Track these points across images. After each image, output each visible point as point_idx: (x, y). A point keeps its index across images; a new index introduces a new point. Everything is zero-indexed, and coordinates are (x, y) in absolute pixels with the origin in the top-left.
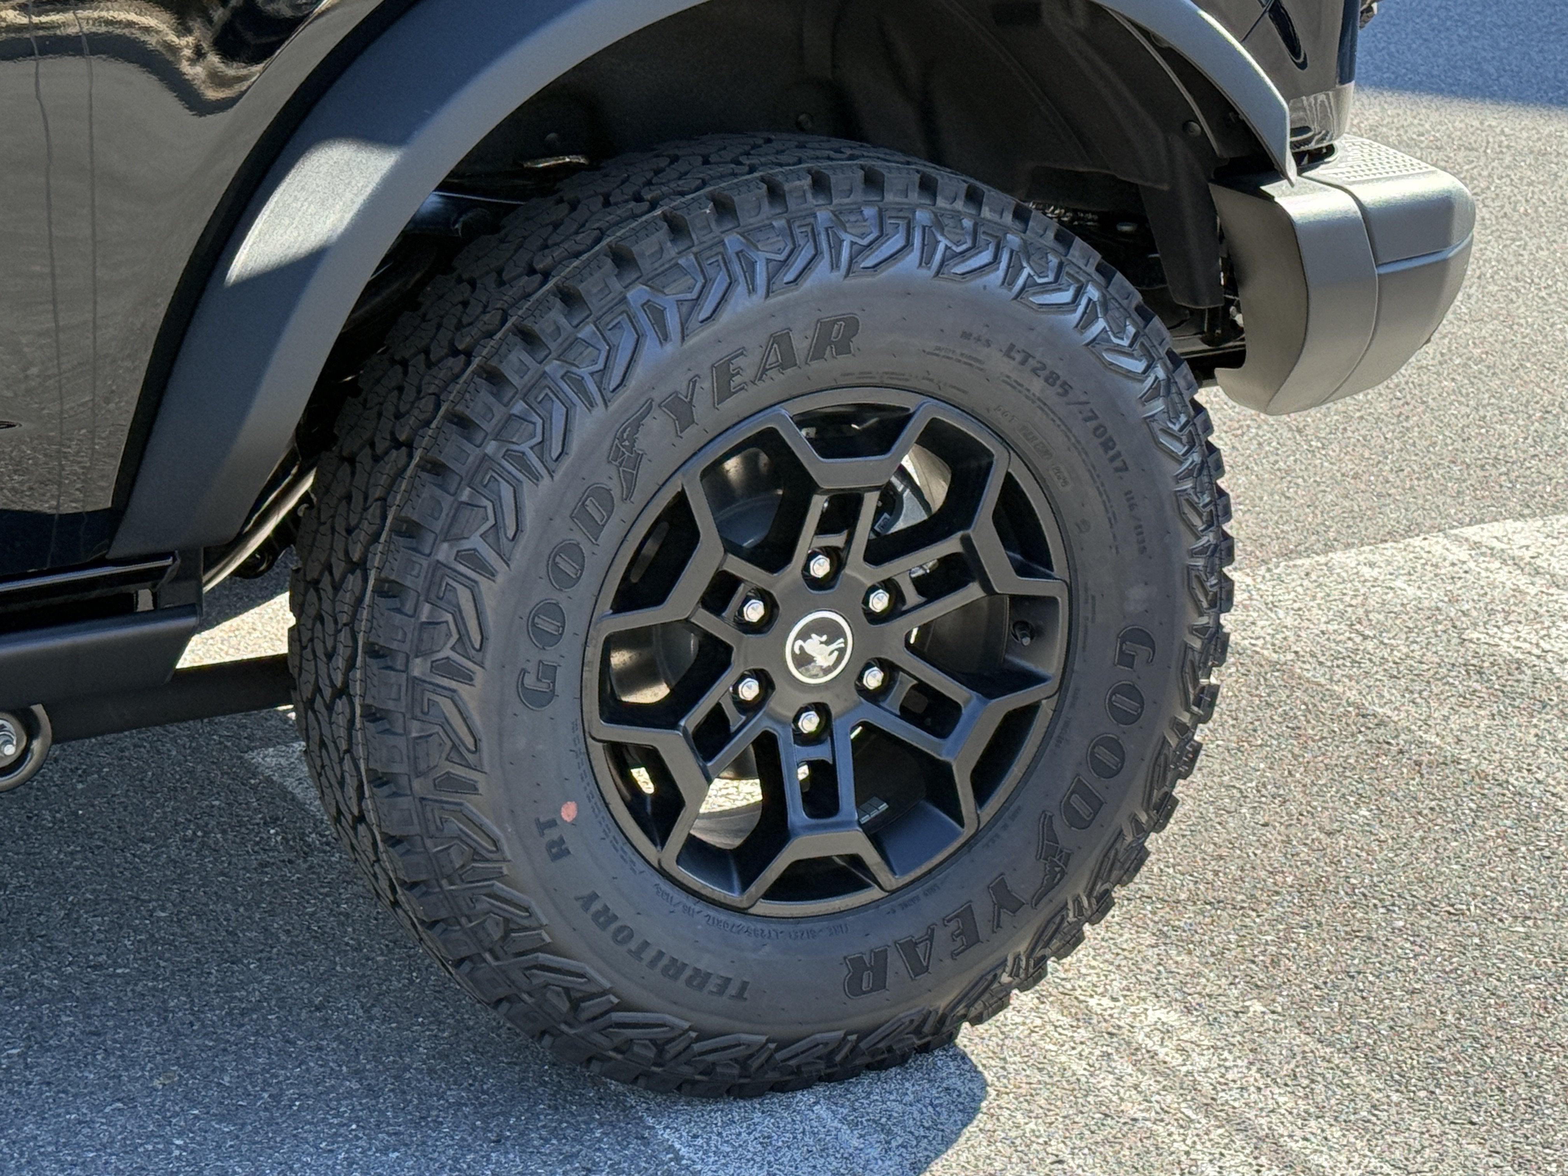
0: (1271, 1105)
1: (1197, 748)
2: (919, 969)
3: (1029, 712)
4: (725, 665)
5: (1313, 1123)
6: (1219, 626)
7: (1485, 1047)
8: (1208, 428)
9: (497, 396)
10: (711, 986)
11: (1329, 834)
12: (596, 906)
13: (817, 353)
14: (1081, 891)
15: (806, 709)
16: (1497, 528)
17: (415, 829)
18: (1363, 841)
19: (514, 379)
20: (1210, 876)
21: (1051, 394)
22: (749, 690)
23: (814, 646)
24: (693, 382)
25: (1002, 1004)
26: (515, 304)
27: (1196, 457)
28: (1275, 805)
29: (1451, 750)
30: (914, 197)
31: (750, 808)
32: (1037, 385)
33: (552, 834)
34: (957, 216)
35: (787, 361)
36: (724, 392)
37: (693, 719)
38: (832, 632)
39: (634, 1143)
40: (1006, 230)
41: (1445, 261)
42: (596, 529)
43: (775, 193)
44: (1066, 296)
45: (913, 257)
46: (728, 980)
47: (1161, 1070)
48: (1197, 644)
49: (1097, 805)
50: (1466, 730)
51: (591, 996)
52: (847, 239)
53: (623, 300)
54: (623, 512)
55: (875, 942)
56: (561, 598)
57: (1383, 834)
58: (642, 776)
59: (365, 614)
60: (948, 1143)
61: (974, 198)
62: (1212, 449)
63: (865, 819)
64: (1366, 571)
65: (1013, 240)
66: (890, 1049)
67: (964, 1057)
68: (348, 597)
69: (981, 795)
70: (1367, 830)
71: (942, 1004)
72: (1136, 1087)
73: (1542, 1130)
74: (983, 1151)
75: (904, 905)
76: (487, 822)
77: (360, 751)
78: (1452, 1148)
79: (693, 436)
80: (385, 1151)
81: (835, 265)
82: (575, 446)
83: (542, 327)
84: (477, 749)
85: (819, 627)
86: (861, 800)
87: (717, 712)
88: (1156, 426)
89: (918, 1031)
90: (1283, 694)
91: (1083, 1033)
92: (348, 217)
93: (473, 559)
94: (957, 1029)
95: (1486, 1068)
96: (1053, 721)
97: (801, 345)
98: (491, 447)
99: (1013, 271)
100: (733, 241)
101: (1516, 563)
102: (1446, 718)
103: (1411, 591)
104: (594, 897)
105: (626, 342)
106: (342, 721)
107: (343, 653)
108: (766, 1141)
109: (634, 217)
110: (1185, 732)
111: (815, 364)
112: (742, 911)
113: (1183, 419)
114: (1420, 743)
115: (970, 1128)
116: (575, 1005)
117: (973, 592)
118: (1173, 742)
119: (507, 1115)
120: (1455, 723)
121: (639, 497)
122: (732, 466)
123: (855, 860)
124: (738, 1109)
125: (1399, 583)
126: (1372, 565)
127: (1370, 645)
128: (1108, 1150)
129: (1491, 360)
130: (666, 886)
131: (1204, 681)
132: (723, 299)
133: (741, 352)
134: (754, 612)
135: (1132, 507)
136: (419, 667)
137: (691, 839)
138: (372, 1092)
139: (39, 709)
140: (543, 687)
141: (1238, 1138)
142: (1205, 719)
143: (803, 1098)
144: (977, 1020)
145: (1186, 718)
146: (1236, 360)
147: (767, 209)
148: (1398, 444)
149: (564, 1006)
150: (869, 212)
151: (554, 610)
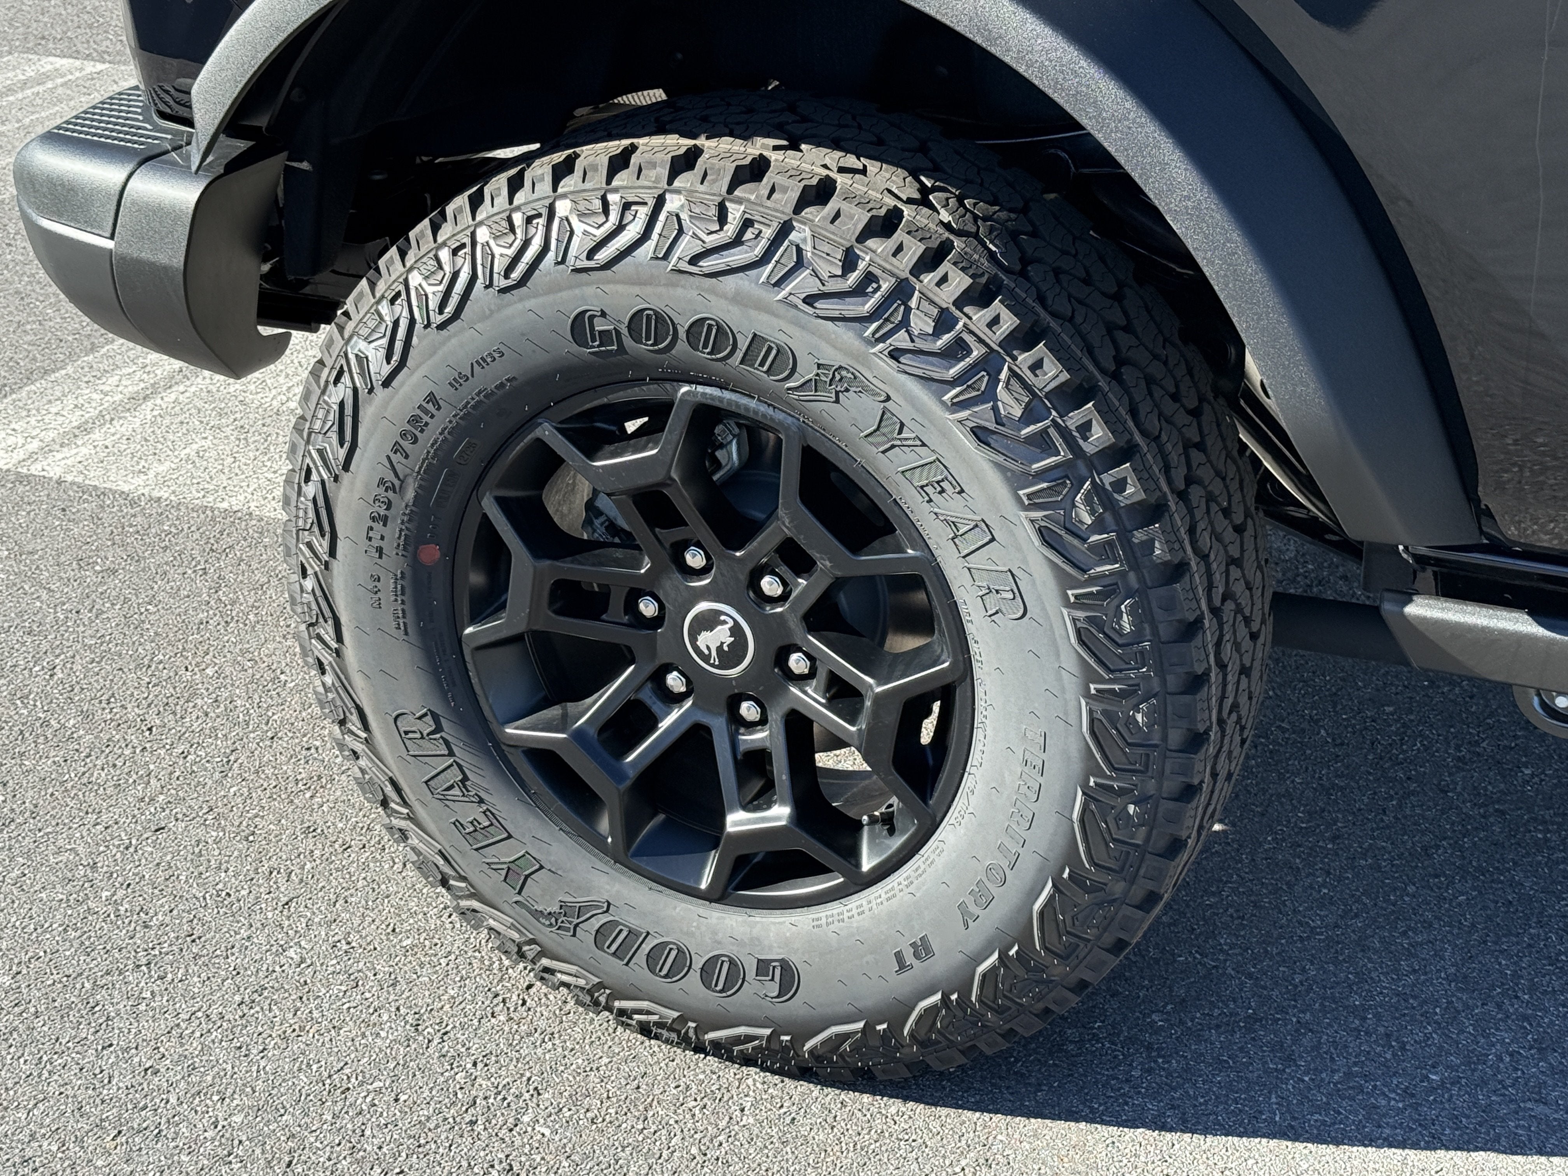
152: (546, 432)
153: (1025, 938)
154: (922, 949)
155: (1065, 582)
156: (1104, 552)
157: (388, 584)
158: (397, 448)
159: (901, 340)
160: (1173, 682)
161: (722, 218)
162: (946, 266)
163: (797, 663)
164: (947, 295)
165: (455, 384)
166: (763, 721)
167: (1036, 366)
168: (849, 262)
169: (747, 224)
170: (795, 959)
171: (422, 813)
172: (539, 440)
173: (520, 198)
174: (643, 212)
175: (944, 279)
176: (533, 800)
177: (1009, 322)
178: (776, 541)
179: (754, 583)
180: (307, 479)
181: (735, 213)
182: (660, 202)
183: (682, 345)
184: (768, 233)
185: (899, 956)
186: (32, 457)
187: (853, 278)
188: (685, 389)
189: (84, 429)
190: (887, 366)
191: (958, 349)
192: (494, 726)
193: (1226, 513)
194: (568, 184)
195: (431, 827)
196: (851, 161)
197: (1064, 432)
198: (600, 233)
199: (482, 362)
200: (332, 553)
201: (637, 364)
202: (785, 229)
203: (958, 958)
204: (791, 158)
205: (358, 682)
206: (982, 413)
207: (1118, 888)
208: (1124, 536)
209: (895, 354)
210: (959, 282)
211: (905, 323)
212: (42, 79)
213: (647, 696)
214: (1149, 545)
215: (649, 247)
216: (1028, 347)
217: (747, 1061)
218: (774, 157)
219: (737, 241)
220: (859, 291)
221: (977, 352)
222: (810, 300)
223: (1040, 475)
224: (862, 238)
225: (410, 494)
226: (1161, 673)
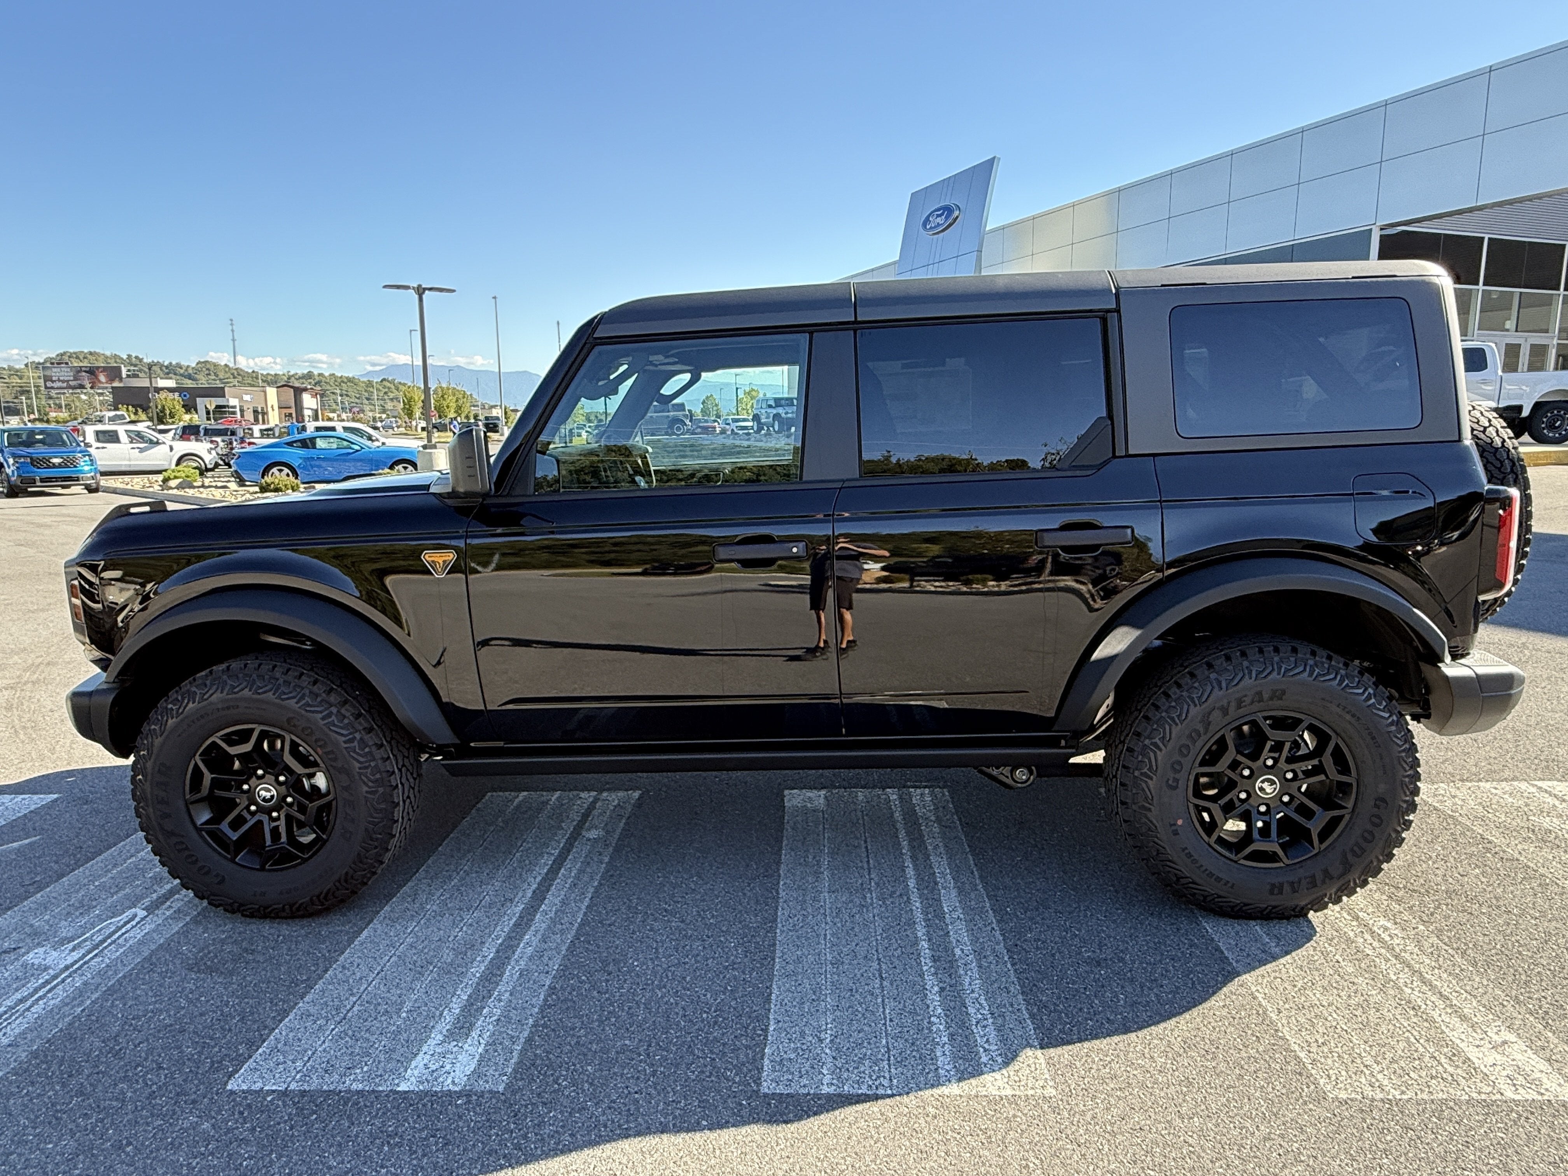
0: (1421, 961)
1: (1404, 839)
2: (1294, 891)
3: (1341, 818)
4: (1236, 787)
5: (1436, 970)
6: (1414, 801)
7: (1510, 959)
8: (1413, 737)
9: (1167, 700)
10: (1222, 882)
11: (1462, 876)
12: (1187, 851)
13: (1271, 699)
14: (1356, 876)
15: (1263, 804)
16: (1550, 783)
17: (1132, 819)
18: (1475, 880)
19: (1173, 696)
20: (1412, 881)
21: (1353, 720)
22: (1243, 796)
23: (1266, 785)
24: (1229, 703)
25: (1325, 907)
26: (1176, 675)
27: (1407, 746)
28: (1442, 863)
29: (1516, 855)
30: (1308, 656)
31: (1242, 831)
32: (1348, 717)
33: (1174, 828)
34: (1323, 663)
35: (1261, 700)
36: (1239, 707)
37: (1222, 802)
38: (1272, 783)
39: (1194, 924)
40: (1340, 669)
41: (1510, 695)
42: (1194, 742)
43: (1261, 651)
44: (1361, 691)
45: (1306, 674)
46: (1228, 882)
47: (1381, 941)
48: (1405, 806)
49: (1363, 851)
50: (1524, 850)
51: (1183, 878)
52: (1284, 666)
53: (1209, 677)
54: (1204, 738)
55: (1280, 880)
56: (1182, 760)
57: (1483, 880)
58: (1206, 816)
59: (1123, 756)
60: (1299, 947)
61: (1329, 658)
62: (1414, 744)
63: (1281, 841)
64: (1494, 791)
65: (1343, 672)
66: (1283, 913)
67: (1310, 922)
68: (1119, 751)
69: (1321, 841)
70: (1477, 877)
71: (1303, 903)
72: (1371, 944)
73: (1529, 992)
74: (1312, 953)
75: (1291, 870)
76: (1155, 822)
77: (1118, 794)
78: (1490, 990)
79: (1228, 719)
80: (1117, 909)
81: (1279, 674)
82: (1190, 716)
83: (1182, 682)
84: (1152, 800)
85: (1268, 780)
86: (1279, 835)
87: (1231, 800)
88: (1392, 735)
89: (1294, 910)
90: (1452, 826)
91: (1354, 923)
92: (1126, 646)
93: (1156, 745)
94: (1308, 913)
95: (1509, 966)
96: (1349, 822)
97: (1266, 696)
98: (1164, 714)
99: (1341, 681)
100: (1246, 663)
101: (1555, 796)
102: (1516, 845)
103: (1510, 800)
104: (1186, 848)
105: (1209, 688)
106: (1114, 784)
107: (1116, 765)
108: (1237, 933)
109: (1215, 653)
110: (1399, 833)
111: (1270, 702)
112: (1236, 862)
113: (1403, 733)
114: (1504, 851)
115: (1308, 945)
116: (1178, 879)
117: (1322, 777)
118: (1394, 836)
119: (1155, 907)
120: (1520, 847)
121: (1209, 735)
122: (1246, 728)
123: (1275, 853)
124: (1230, 921)
125: (1506, 796)
126: (1496, 788)
127: (1490, 816)
128: (1356, 962)
129: (1557, 726)
130: (1210, 849)
131: (1406, 818)
132: (1240, 680)
133: (1245, 696)
134: (1246, 773)
135: (1381, 759)
136: (1137, 773)
137: (1219, 836)
138: (1116, 891)
139: (1033, 768)
140: (1175, 784)
141: (1406, 970)
142: (1408, 830)
143: (1253, 923)
144: (1316, 911)
145: (1399, 829)
146: (1428, 717)
147: (1257, 655)
148: (1514, 750)
149: (1175, 879)
150: (1292, 659)
151: (1179, 763)
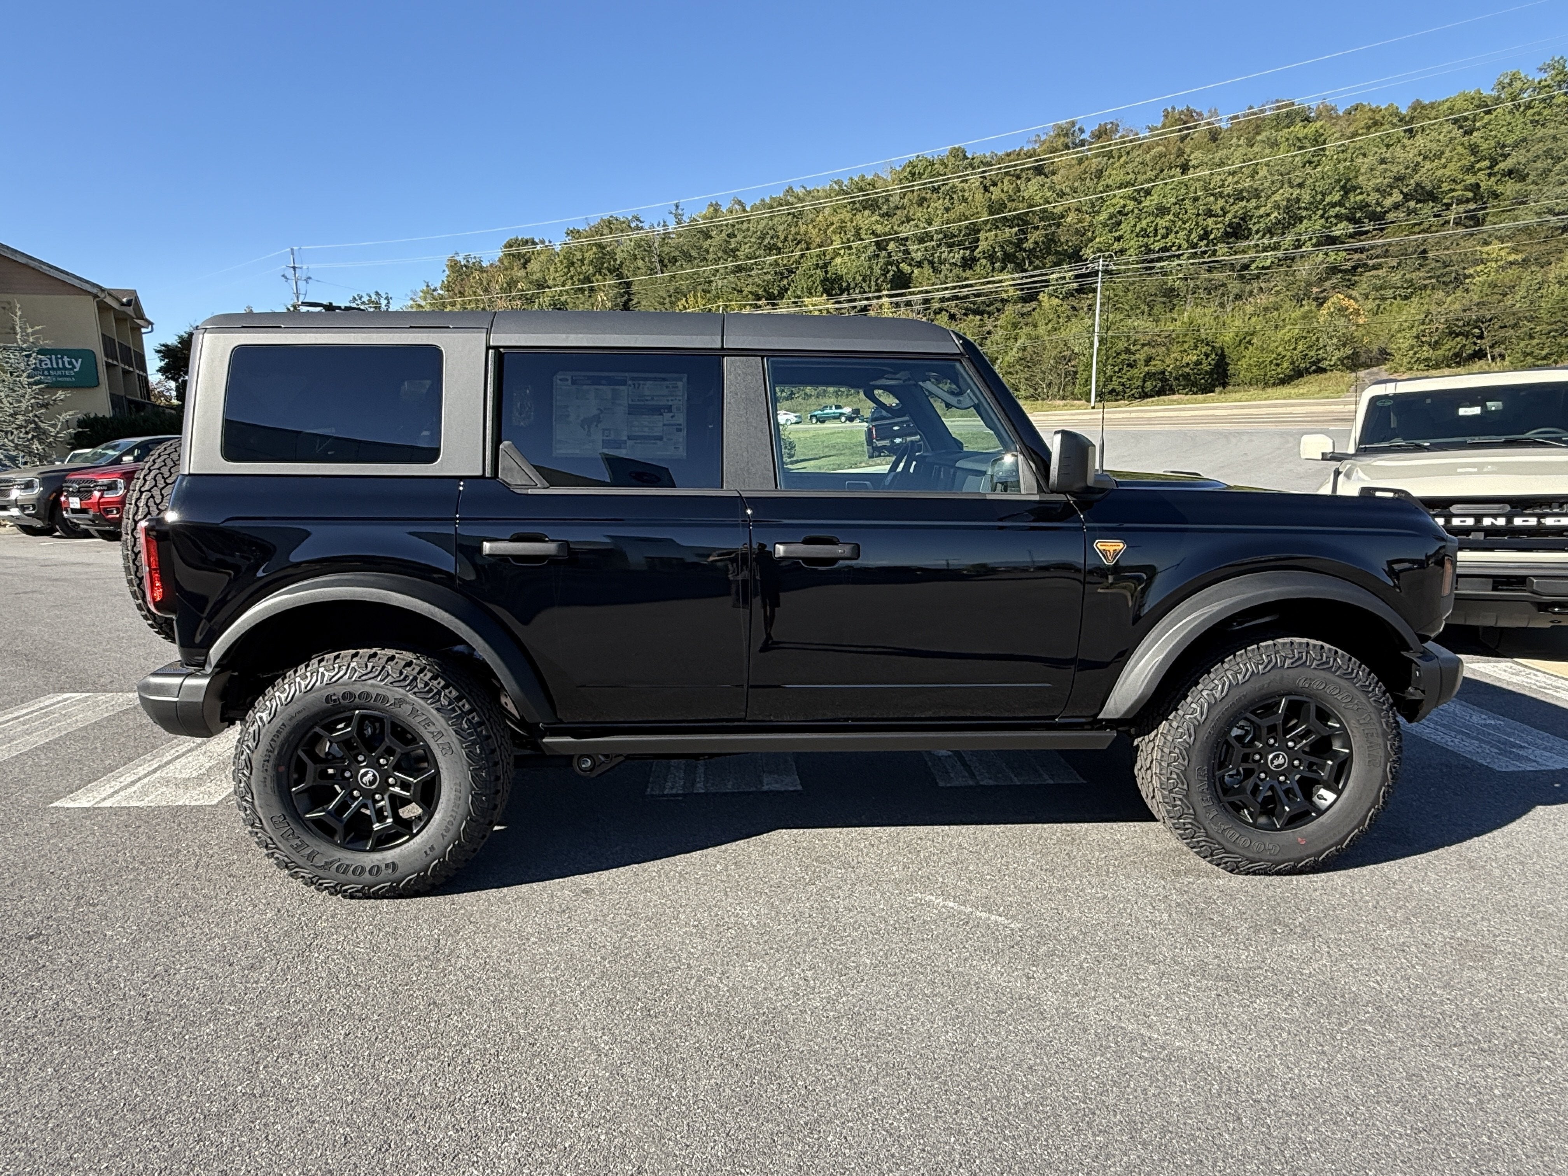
152: (317, 729)
153: (459, 839)
154: (432, 849)
155: (462, 743)
156: (471, 734)
157: (269, 779)
158: (272, 740)
159: (416, 690)
160: (491, 764)
161: (367, 667)
162: (426, 671)
163: (391, 780)
164: (427, 678)
165: (290, 720)
166: (383, 799)
167: (450, 692)
168: (401, 673)
169: (373, 667)
170: (396, 861)
171: (279, 845)
172: (315, 732)
173: (309, 669)
174: (345, 668)
175: (425, 675)
176: (316, 835)
177: (443, 683)
178: (384, 748)
179: (378, 762)
180: (242, 754)
181: (370, 665)
182: (349, 665)
183: (357, 699)
184: (379, 669)
185: (426, 852)
186: (98, 802)
187: (402, 677)
188: (357, 712)
189: (116, 792)
190: (412, 697)
191: (431, 690)
192: (302, 815)
193: (500, 725)
194: (322, 664)
195: (283, 848)
196: (398, 651)
197: (459, 707)
198: (332, 674)
199: (299, 712)
200: (251, 774)
201: (344, 707)
202: (384, 667)
203: (442, 848)
204: (383, 652)
205: (259, 810)
206: (438, 705)
207: (482, 820)
208: (476, 731)
209: (415, 693)
210: (429, 675)
211: (416, 686)
212: (66, 700)
213: (348, 799)
214: (482, 731)
215: (347, 676)
216: (448, 688)
217: (383, 897)
218: (379, 652)
219: (371, 671)
220: (404, 680)
221: (435, 691)
222: (391, 683)
223: (453, 718)
224: (404, 668)
225: (276, 752)
226: (487, 761)
